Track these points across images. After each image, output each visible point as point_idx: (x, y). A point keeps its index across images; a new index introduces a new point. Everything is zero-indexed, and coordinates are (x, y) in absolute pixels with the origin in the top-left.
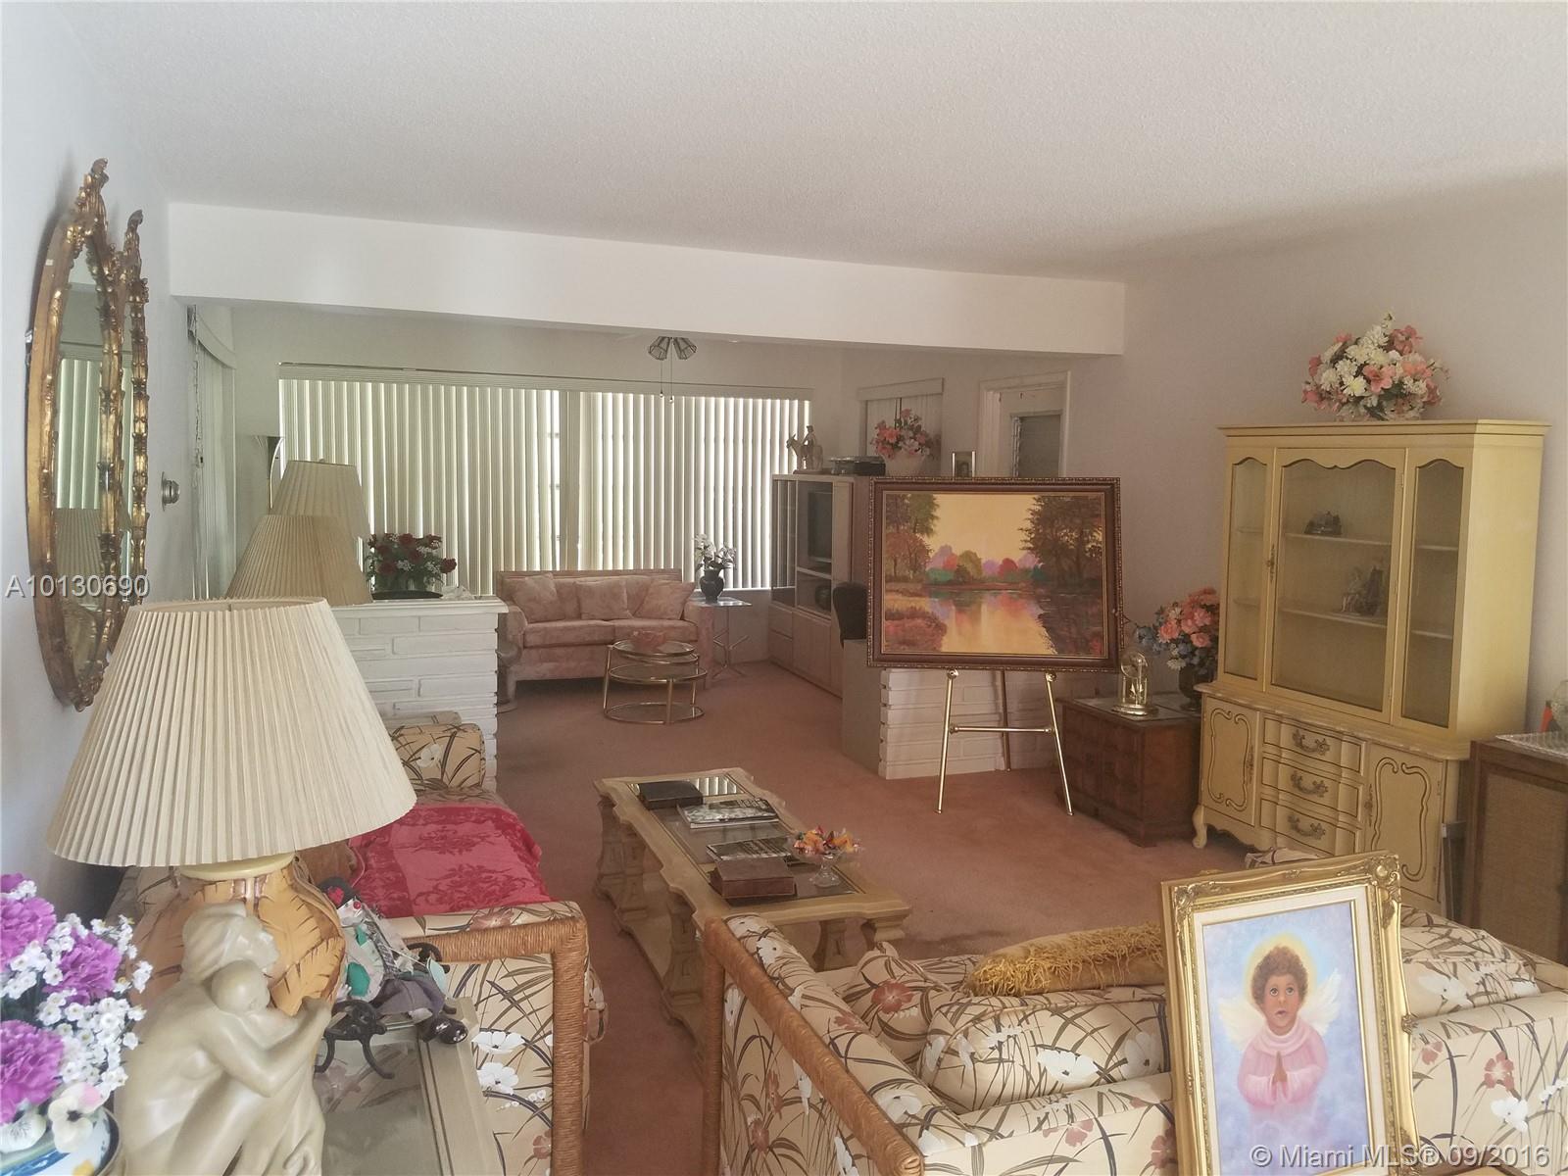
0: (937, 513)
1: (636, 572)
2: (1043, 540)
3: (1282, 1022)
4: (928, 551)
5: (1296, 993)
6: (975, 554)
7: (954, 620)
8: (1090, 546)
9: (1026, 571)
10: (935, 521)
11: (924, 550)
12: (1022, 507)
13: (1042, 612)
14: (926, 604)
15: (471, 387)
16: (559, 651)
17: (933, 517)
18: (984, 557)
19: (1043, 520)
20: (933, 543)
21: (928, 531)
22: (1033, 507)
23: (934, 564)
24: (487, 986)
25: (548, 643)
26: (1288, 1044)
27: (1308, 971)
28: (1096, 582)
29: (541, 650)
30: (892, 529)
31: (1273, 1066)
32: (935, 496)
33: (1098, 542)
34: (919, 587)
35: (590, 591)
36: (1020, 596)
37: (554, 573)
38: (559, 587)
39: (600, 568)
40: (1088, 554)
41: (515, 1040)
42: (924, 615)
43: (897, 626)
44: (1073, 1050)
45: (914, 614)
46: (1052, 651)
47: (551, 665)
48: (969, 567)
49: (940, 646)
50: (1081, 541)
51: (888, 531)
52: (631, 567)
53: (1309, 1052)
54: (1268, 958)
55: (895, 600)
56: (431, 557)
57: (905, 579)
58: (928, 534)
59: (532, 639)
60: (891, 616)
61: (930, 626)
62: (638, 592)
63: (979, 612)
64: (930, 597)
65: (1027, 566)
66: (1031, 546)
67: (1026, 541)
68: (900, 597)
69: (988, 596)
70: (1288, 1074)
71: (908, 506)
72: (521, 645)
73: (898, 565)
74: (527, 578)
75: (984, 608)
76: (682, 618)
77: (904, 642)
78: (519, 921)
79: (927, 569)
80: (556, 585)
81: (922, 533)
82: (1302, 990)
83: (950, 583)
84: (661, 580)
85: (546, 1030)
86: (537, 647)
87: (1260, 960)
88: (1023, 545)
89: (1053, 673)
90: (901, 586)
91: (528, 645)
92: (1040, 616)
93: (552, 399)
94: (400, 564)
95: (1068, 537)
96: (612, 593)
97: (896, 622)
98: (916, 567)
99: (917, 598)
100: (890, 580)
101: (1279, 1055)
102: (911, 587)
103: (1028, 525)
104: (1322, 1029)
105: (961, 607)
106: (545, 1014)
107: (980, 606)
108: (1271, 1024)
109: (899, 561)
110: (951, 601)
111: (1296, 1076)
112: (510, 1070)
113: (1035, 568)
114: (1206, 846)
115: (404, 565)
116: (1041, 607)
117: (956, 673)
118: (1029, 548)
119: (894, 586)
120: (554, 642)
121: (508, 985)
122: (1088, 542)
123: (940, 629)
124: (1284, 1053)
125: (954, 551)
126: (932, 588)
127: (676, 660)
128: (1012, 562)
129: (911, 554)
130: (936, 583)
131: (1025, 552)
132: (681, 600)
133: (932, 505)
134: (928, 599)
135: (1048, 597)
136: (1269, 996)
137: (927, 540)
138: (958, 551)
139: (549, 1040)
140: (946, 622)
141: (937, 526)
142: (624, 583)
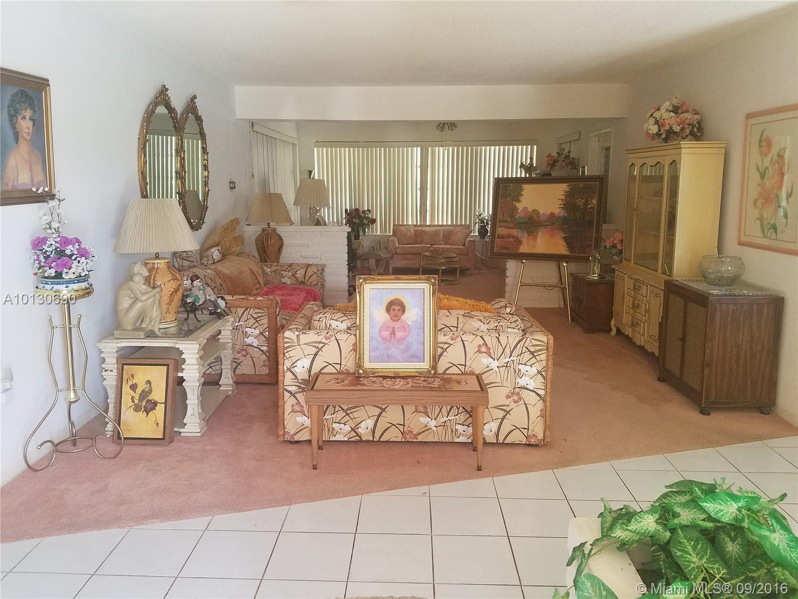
0: (523, 193)
1: (452, 225)
2: (569, 204)
3: (395, 318)
4: (518, 209)
5: (401, 312)
6: (538, 211)
7: (526, 239)
8: (590, 206)
9: (560, 217)
10: (522, 197)
11: (516, 209)
12: (559, 191)
13: (565, 236)
14: (515, 232)
15: (385, 148)
16: (409, 256)
17: (521, 195)
18: (541, 211)
19: (569, 195)
20: (520, 206)
21: (519, 201)
22: (565, 189)
23: (520, 214)
24: (249, 315)
25: (404, 252)
26: (397, 325)
27: (406, 306)
28: (590, 223)
29: (402, 256)
30: (503, 200)
31: (392, 329)
32: (523, 185)
33: (594, 204)
34: (513, 225)
35: (427, 233)
36: (556, 229)
37: (416, 226)
38: (416, 231)
39: (436, 224)
40: (589, 210)
41: (257, 332)
42: (513, 237)
43: (502, 241)
44: (341, 322)
45: (509, 236)
46: (567, 253)
47: (405, 262)
48: (535, 216)
49: (519, 249)
50: (586, 204)
51: (502, 201)
52: (450, 223)
53: (405, 328)
54: (392, 301)
55: (502, 230)
56: (365, 218)
57: (507, 222)
58: (518, 202)
59: (398, 251)
60: (499, 237)
61: (515, 242)
62: (448, 234)
63: (537, 235)
64: (517, 229)
65: (561, 215)
66: (563, 207)
67: (561, 204)
68: (504, 229)
69: (541, 228)
70: (396, 333)
71: (511, 190)
72: (394, 253)
73: (504, 216)
74: (402, 227)
75: (540, 233)
76: (464, 245)
77: (504, 248)
78: (259, 299)
79: (517, 217)
80: (414, 230)
81: (516, 202)
82: (404, 311)
83: (526, 223)
84: (458, 229)
85: (266, 330)
86: (401, 254)
87: (389, 301)
88: (560, 206)
89: (567, 262)
90: (505, 224)
91: (397, 253)
92: (564, 237)
93: (417, 151)
94: (354, 220)
95: (580, 202)
96: (436, 234)
97: (501, 239)
98: (512, 216)
99: (511, 230)
100: (500, 222)
101: (393, 327)
102: (510, 225)
103: (563, 197)
104: (409, 323)
105: (530, 233)
106: (266, 326)
107: (538, 233)
108: (391, 318)
109: (505, 213)
110: (525, 231)
111: (399, 334)
112: (256, 340)
113: (564, 216)
114: (616, 335)
115: (356, 221)
116: (565, 234)
117: (524, 261)
118: (562, 208)
119: (501, 224)
120: (407, 252)
121: (255, 316)
122: (589, 205)
123: (520, 242)
124: (395, 327)
125: (529, 209)
126: (518, 225)
127: (447, 260)
128: (554, 214)
129: (510, 211)
130: (520, 223)
131: (560, 209)
132: (465, 238)
133: (522, 190)
134: (516, 230)
135: (568, 229)
136: (391, 311)
137: (517, 205)
138: (530, 209)
139: (267, 333)
140: (523, 240)
141: (522, 199)
142: (442, 230)
